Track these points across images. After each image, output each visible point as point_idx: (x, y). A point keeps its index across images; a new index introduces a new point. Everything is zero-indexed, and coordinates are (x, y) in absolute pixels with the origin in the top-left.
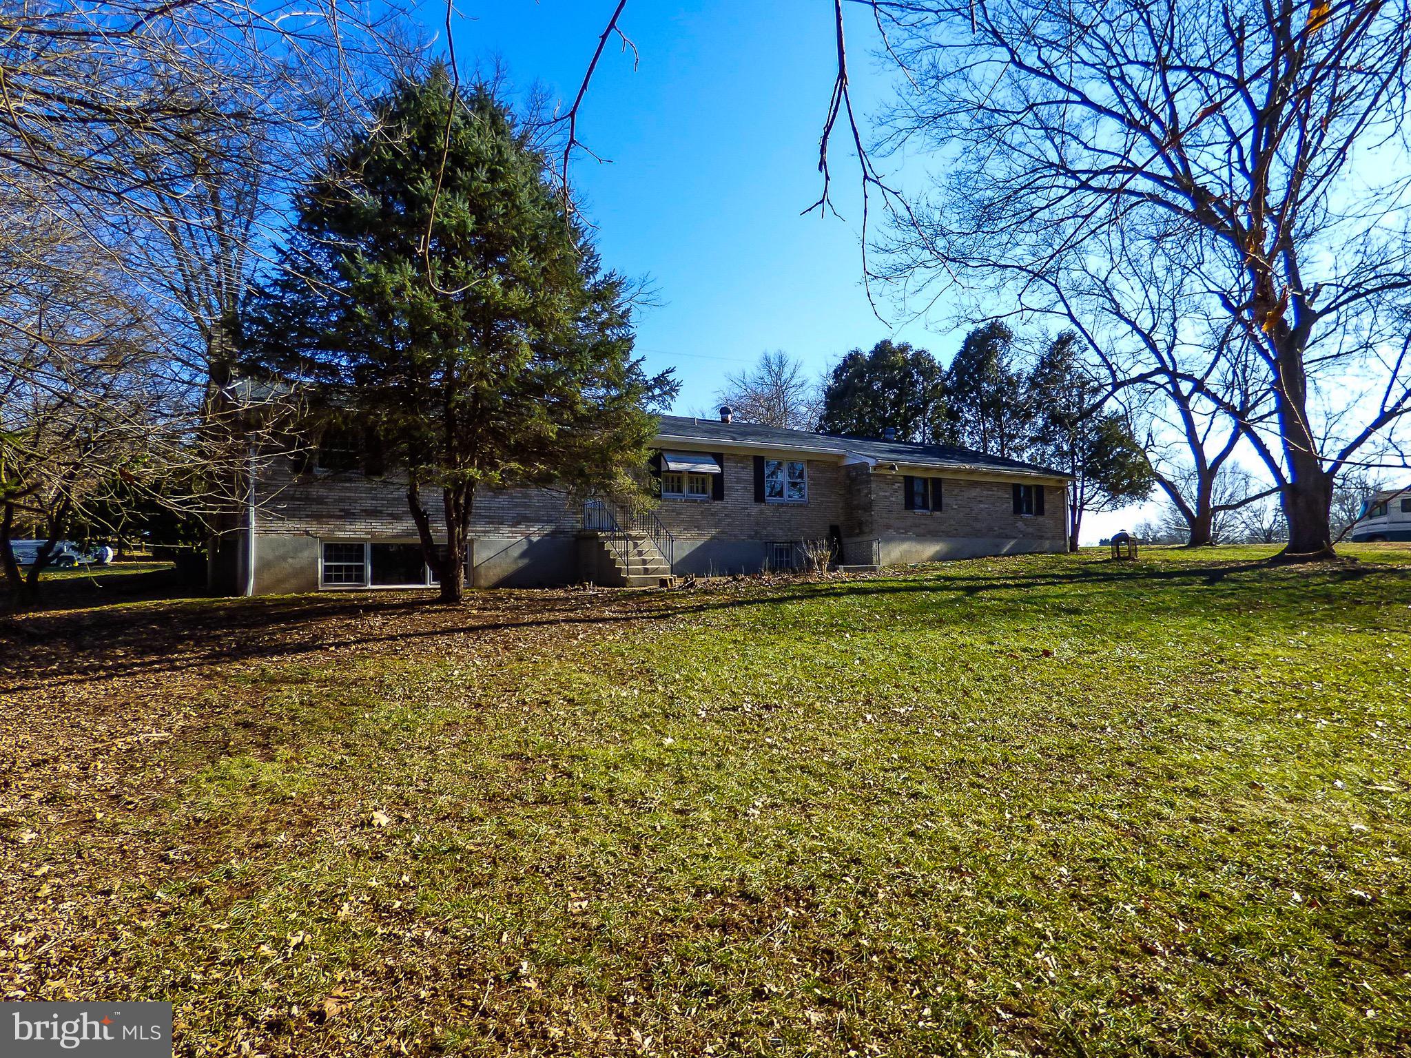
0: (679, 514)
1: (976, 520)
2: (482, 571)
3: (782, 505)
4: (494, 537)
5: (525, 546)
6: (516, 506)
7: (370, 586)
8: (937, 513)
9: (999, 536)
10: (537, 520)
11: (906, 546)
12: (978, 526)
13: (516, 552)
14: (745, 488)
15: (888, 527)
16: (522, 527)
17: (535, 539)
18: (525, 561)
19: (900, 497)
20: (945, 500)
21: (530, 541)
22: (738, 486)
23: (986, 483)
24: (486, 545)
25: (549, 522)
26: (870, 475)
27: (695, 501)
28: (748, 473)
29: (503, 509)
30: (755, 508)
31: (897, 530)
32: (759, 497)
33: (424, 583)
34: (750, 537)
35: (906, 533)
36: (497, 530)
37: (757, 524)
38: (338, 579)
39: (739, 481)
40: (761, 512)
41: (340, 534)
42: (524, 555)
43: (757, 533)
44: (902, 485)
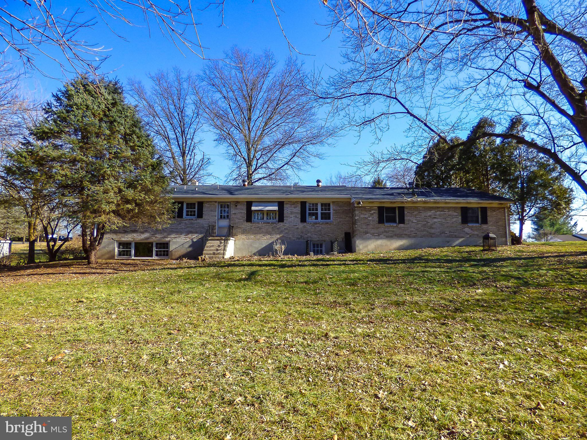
0: (260, 229)
1: (431, 228)
2: (173, 252)
3: (316, 223)
4: (178, 240)
5: (191, 243)
6: (188, 227)
7: (133, 258)
8: (402, 225)
9: (448, 237)
10: (196, 233)
11: (379, 242)
12: (433, 231)
13: (187, 245)
14: (296, 217)
15: (366, 233)
16: (190, 236)
17: (195, 240)
18: (190, 249)
19: (376, 217)
20: (406, 218)
21: (193, 241)
22: (292, 216)
23: (438, 208)
24: (175, 243)
25: (201, 233)
26: (355, 207)
27: (269, 223)
28: (298, 209)
29: (182, 229)
30: (301, 225)
31: (373, 234)
32: (303, 220)
33: (152, 257)
34: (298, 238)
35: (379, 235)
36: (179, 237)
37: (302, 232)
38: (124, 255)
39: (292, 213)
40: (304, 227)
41: (123, 239)
42: (190, 246)
43: (301, 237)
44: (377, 212)
